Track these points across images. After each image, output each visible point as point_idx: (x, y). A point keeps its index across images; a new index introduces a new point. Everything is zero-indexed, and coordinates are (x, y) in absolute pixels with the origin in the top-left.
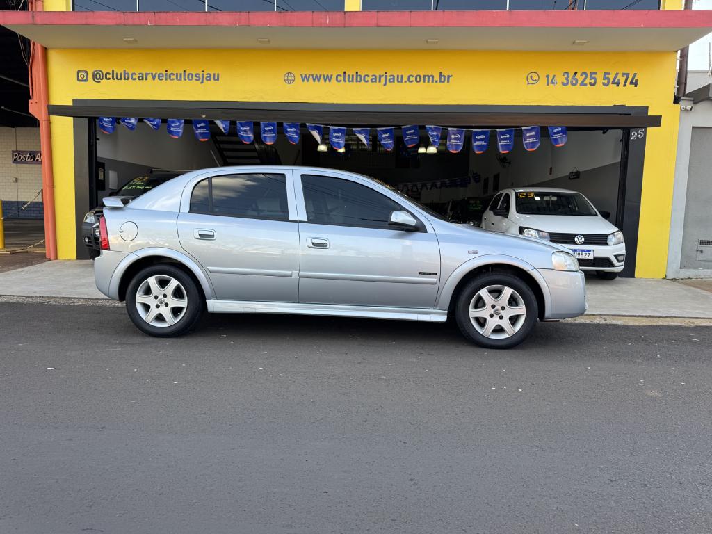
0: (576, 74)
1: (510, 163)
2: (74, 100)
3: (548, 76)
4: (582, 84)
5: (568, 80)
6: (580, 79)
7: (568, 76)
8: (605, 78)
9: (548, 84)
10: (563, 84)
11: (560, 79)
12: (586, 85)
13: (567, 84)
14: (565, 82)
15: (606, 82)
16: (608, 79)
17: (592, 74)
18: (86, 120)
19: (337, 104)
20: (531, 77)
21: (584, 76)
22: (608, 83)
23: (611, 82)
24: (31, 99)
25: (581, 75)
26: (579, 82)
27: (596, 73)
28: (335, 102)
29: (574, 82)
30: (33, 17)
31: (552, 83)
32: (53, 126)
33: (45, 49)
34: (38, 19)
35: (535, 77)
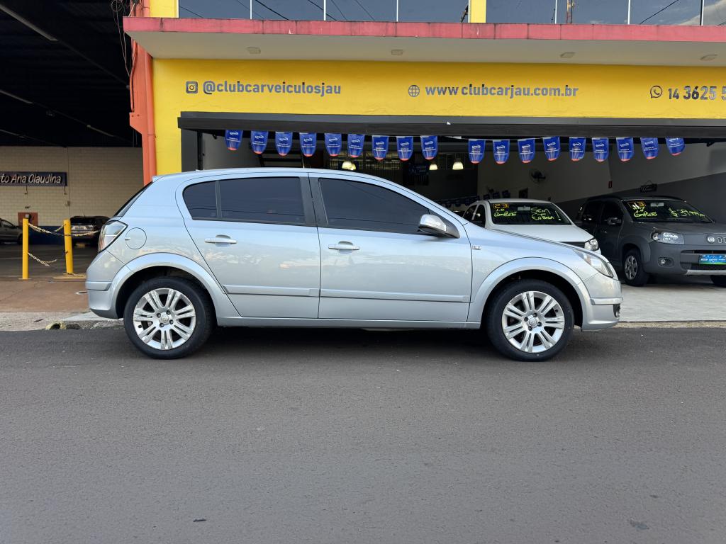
2: (182, 113)
3: (670, 90)
4: (702, 98)
6: (701, 93)
7: (690, 90)
8: (723, 93)
9: (670, 98)
10: (685, 97)
11: (682, 93)
12: (706, 98)
13: (689, 98)
14: (687, 95)
15: (725, 95)
17: (711, 88)
18: (196, 133)
19: (462, 117)
24: (131, 111)
25: (702, 89)
26: (700, 96)
27: (715, 88)
28: (461, 115)
29: (695, 96)
30: (162, 23)
31: (674, 96)
32: (158, 141)
33: (151, 58)
34: (167, 26)
35: (658, 91)
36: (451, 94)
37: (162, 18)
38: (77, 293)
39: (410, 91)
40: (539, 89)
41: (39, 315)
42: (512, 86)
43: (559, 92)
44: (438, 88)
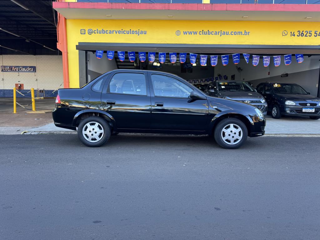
0: (303, 31)
1: (242, 70)
2: (79, 43)
3: (291, 32)
4: (306, 36)
5: (300, 34)
6: (305, 34)
7: (300, 32)
8: (315, 33)
9: (291, 36)
10: (298, 36)
11: (296, 34)
12: (307, 36)
14: (299, 35)
15: (316, 35)
16: (317, 33)
17: (310, 31)
18: (85, 52)
19: (199, 44)
20: (284, 33)
21: (307, 32)
22: (317, 35)
23: (318, 35)
24: (58, 42)
25: (305, 32)
26: (304, 35)
27: (311, 31)
29: (302, 35)
30: (69, 5)
31: (293, 35)
32: (69, 55)
33: (66, 19)
34: (71, 6)
35: (286, 33)
36: (194, 34)
37: (69, 2)
38: (36, 119)
39: (177, 33)
40: (233, 32)
41: (19, 128)
42: (221, 31)
43: (242, 33)
44: (189, 32)
